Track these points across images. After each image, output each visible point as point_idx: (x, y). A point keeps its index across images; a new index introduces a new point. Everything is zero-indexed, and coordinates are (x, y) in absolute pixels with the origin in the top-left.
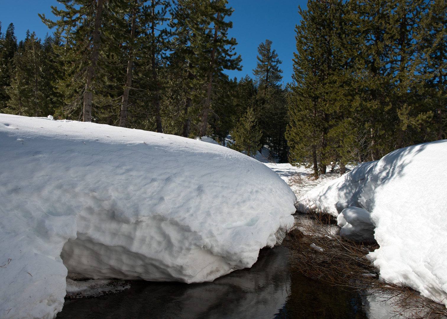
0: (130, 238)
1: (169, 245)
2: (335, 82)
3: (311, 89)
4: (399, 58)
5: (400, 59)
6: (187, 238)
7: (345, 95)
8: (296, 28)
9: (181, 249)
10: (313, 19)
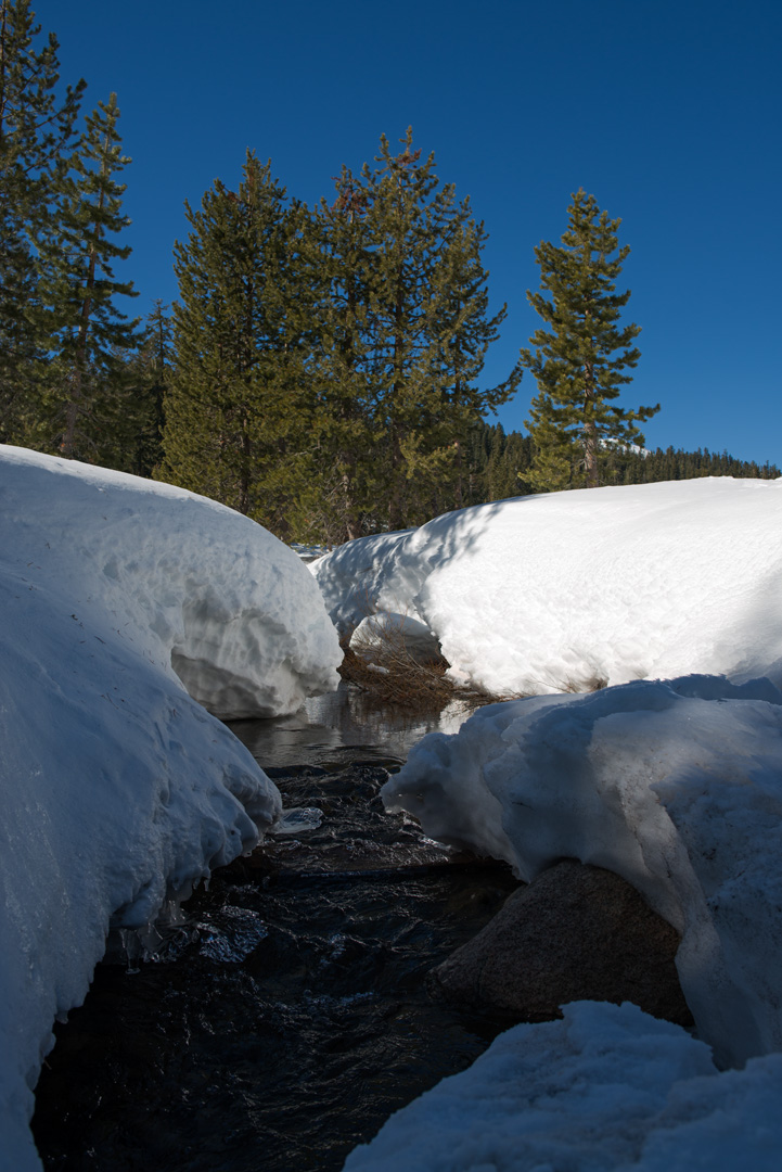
0: (214, 646)
1: (255, 655)
2: (271, 376)
3: (216, 387)
4: (392, 340)
5: (393, 342)
6: (277, 645)
7: (299, 406)
8: (177, 247)
9: (270, 660)
10: (219, 235)
